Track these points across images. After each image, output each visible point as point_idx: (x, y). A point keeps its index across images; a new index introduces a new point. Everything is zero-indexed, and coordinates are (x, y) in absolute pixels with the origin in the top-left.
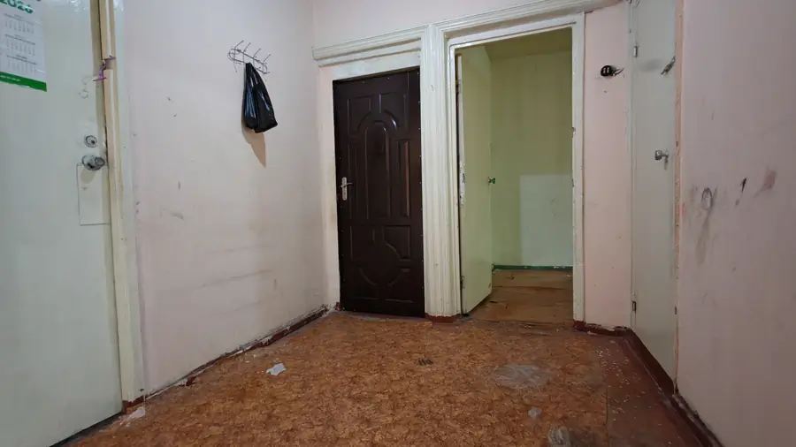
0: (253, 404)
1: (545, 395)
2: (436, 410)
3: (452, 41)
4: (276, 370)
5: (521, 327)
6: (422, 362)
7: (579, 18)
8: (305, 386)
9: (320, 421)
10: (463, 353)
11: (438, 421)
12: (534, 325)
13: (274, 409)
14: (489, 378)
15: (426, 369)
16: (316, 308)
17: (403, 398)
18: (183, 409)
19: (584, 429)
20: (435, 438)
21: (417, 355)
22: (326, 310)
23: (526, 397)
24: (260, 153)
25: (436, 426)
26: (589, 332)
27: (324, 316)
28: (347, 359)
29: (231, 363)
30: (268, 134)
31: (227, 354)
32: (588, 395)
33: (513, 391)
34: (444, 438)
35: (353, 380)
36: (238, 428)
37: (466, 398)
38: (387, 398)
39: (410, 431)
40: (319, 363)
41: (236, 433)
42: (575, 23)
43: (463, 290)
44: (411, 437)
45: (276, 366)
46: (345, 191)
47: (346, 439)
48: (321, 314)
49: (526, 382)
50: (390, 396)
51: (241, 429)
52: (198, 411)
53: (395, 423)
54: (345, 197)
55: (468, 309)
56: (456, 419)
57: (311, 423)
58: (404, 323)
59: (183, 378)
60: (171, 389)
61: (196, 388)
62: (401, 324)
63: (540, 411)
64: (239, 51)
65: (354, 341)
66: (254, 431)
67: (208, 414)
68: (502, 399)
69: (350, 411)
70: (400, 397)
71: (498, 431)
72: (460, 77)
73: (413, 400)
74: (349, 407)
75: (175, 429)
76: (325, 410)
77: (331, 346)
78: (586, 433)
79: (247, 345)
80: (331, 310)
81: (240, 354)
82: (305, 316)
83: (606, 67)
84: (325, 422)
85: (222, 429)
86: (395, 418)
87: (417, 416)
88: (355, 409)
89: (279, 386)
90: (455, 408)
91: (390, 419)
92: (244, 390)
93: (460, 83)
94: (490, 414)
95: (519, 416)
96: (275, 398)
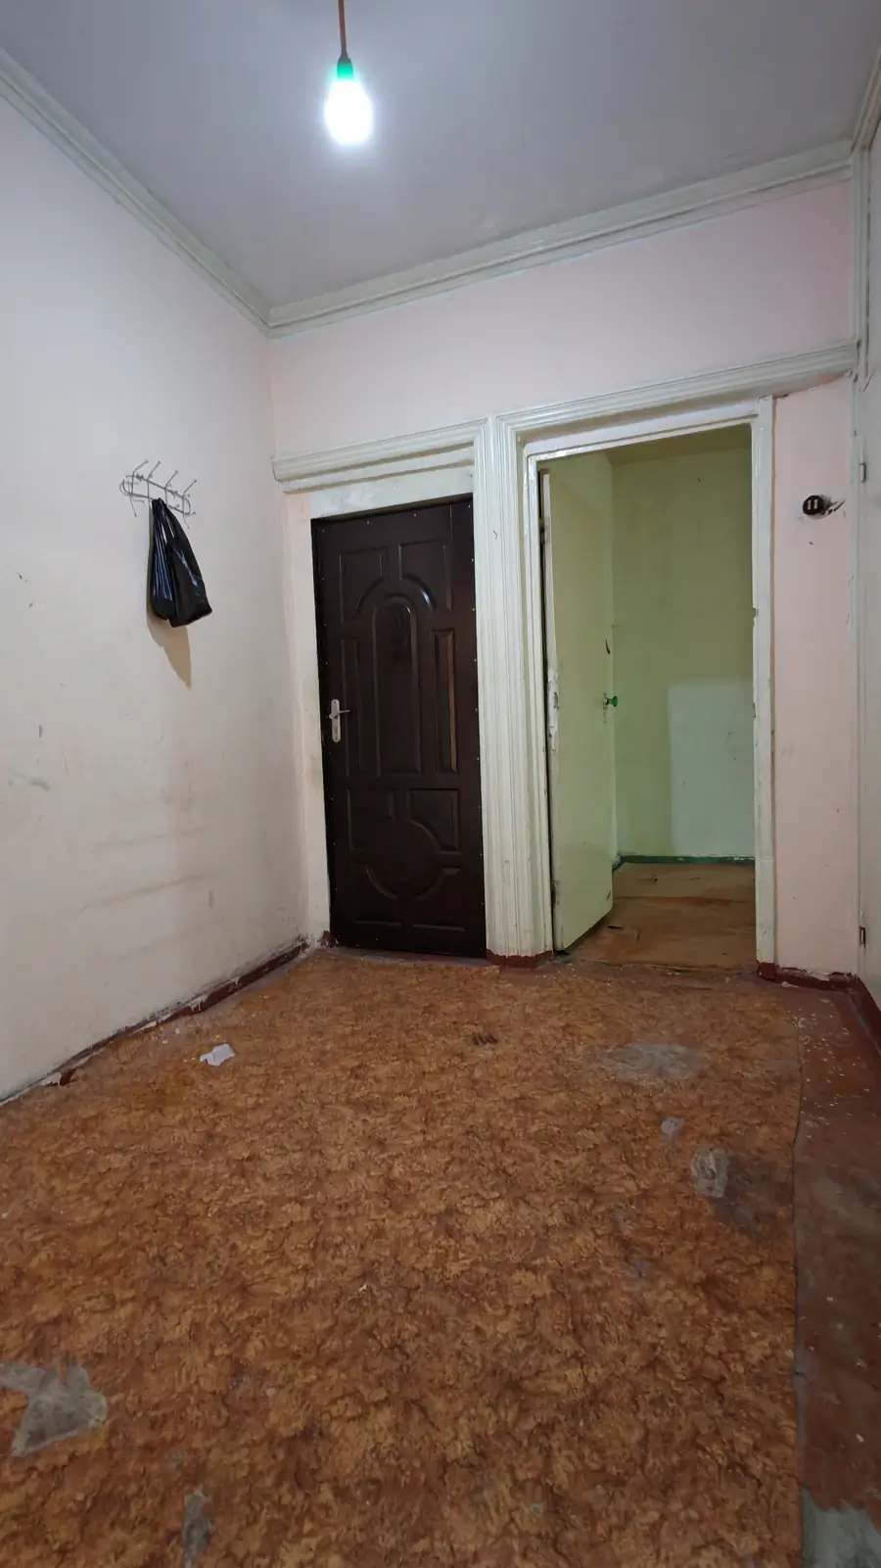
0: (178, 1117)
1: (693, 1096)
2: (501, 1124)
3: (531, 447)
4: (218, 1056)
5: (664, 975)
6: (478, 1040)
7: (763, 406)
8: (269, 1084)
9: (298, 1143)
10: (553, 1021)
11: (503, 1143)
12: (686, 971)
13: (216, 1124)
14: (595, 1066)
15: (485, 1052)
16: (284, 941)
17: (441, 1104)
18: (57, 1124)
19: (754, 1152)
20: (497, 1170)
21: (470, 1027)
22: (305, 946)
23: (660, 1099)
24: (181, 663)
25: (498, 1151)
26: (785, 984)
27: (302, 956)
28: (344, 1037)
29: (135, 1044)
30: (195, 629)
31: (129, 1030)
32: (769, 1094)
33: (635, 1088)
34: (511, 1171)
35: (354, 1073)
36: (157, 1155)
37: (554, 1102)
38: (415, 1104)
39: (453, 1159)
40: (293, 1044)
41: (154, 1165)
42: (755, 416)
43: (557, 907)
44: (454, 1169)
45: (216, 1050)
46: (336, 724)
47: (344, 1173)
48: (296, 951)
49: (660, 1073)
50: (419, 1101)
51: (160, 1159)
52: (84, 1128)
53: (428, 1146)
54: (337, 736)
55: (565, 942)
56: (535, 1139)
57: (282, 1147)
58: (449, 968)
59: (55, 1071)
60: (34, 1090)
61: (77, 1088)
62: (442, 972)
63: (681, 1122)
64: (140, 478)
65: (357, 1004)
66: (186, 1162)
67: (102, 1133)
68: (616, 1102)
69: (350, 1126)
70: (436, 1102)
71: (605, 1158)
72: (547, 513)
73: (460, 1107)
74: (349, 1118)
75: (48, 1158)
76: (306, 1125)
77: (315, 1012)
78: (757, 1159)
79: (163, 1012)
80: (317, 945)
81: (151, 1029)
82: (265, 959)
83: (812, 498)
84: (307, 1144)
85: (129, 1157)
86: (429, 1138)
87: (467, 1133)
88: (358, 1124)
89: (224, 1086)
90: (533, 1119)
91: (419, 1139)
92: (163, 1092)
93: (548, 524)
94: (593, 1130)
95: (643, 1132)
96: (216, 1105)
